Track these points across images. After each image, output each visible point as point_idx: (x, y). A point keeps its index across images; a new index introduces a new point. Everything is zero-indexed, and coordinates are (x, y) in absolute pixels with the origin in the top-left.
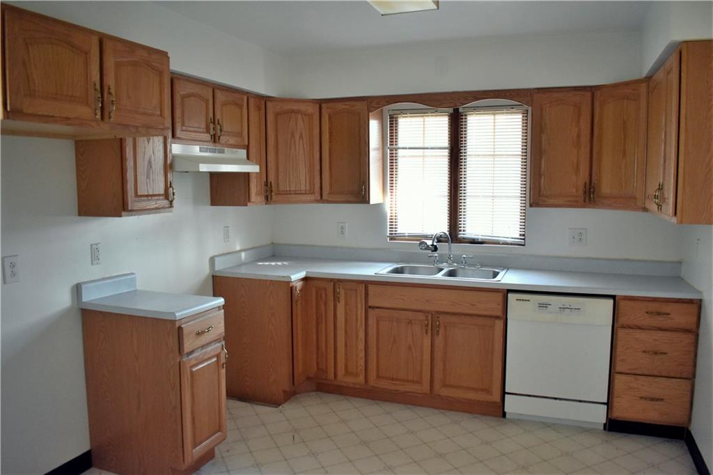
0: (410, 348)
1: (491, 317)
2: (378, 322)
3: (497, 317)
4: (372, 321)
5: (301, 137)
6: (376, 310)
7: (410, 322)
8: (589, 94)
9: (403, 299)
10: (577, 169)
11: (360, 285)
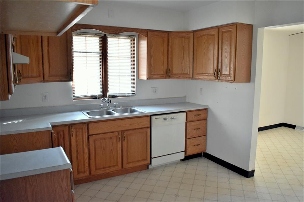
0: (111, 150)
1: (145, 128)
2: (95, 141)
3: (147, 128)
4: (92, 142)
5: (33, 43)
6: (93, 136)
7: (111, 138)
8: (167, 34)
9: (107, 128)
10: (163, 64)
11: (84, 125)
